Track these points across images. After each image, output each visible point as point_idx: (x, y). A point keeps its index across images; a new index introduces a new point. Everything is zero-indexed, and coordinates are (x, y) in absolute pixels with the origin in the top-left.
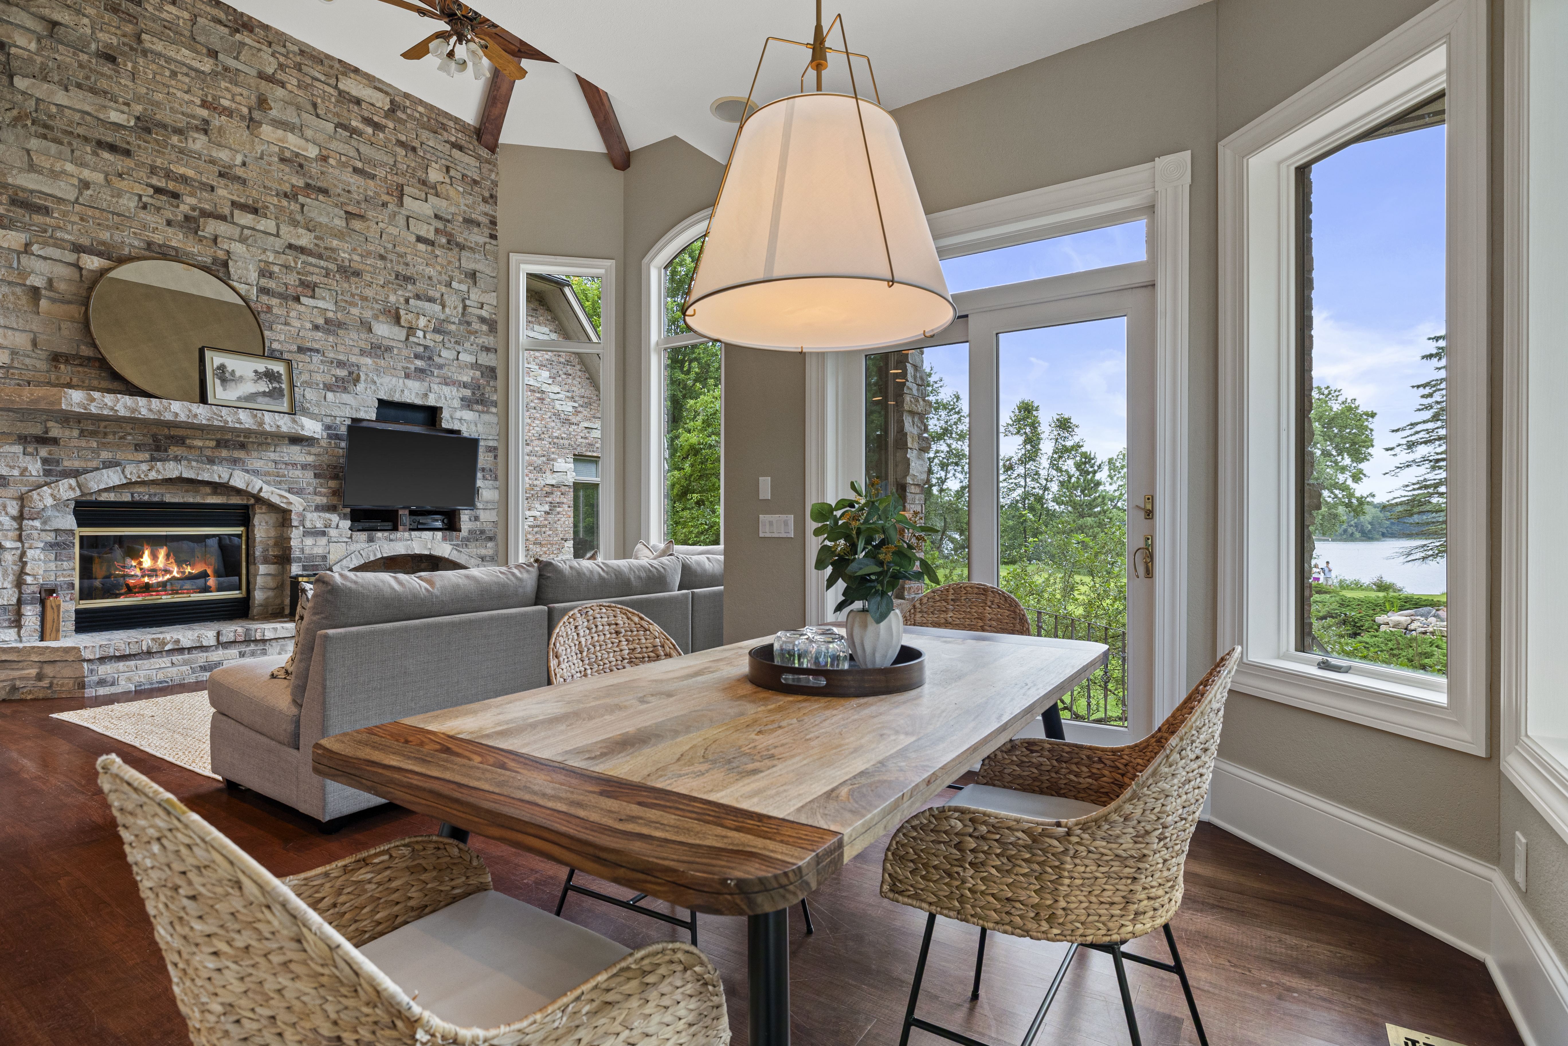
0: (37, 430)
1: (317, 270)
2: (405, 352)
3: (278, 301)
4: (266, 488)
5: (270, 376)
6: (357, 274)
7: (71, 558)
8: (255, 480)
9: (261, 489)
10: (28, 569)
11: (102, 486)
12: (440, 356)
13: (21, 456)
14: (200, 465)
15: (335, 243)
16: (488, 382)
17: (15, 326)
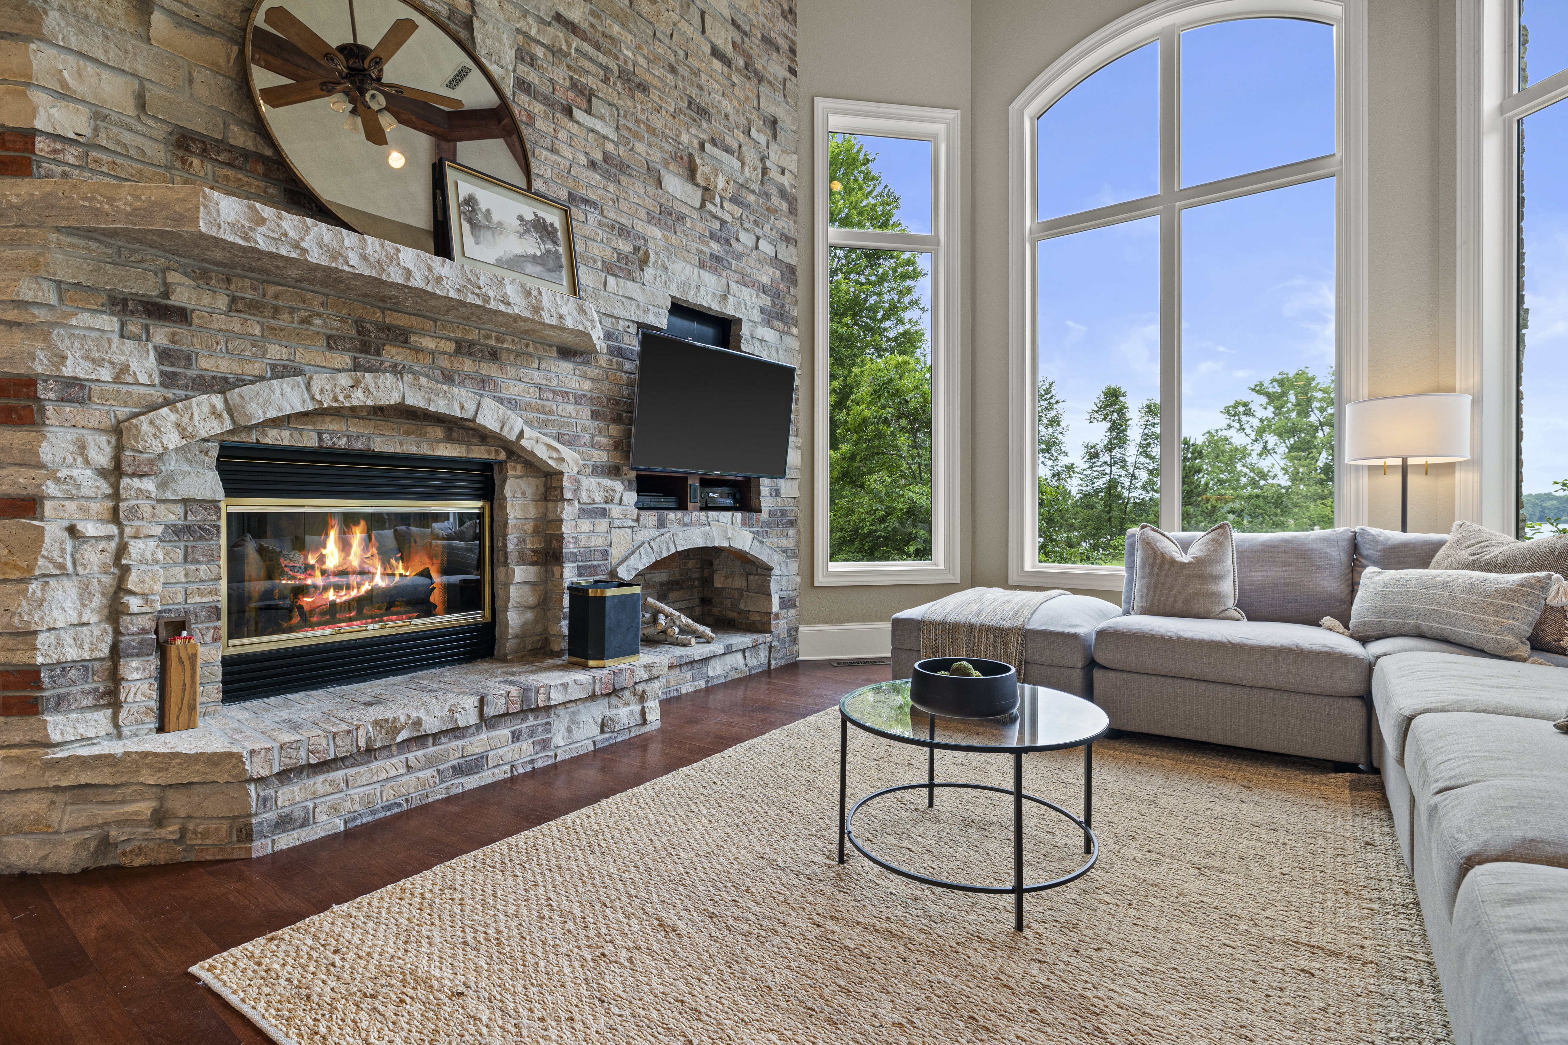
0: (149, 288)
1: (593, 68)
2: (700, 226)
3: (543, 108)
4: (528, 432)
5: (542, 229)
6: (643, 88)
7: (213, 558)
8: (513, 416)
9: (521, 434)
10: (132, 583)
11: (272, 414)
12: (738, 240)
13: (116, 338)
14: (432, 384)
15: (616, 29)
16: (789, 288)
17: (102, 57)
